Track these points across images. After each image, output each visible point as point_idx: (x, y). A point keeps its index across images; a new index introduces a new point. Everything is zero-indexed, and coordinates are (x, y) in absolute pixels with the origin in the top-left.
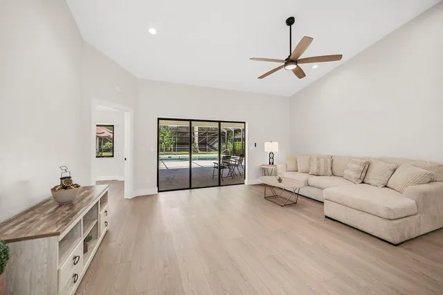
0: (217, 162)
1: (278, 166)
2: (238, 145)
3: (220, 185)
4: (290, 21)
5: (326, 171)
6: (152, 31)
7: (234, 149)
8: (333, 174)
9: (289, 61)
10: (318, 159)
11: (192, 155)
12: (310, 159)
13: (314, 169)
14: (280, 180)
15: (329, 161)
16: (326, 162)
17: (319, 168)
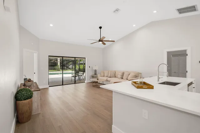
0: (74, 74)
1: (98, 75)
2: (82, 67)
3: (75, 83)
4: (100, 28)
5: (113, 76)
6: (51, 25)
7: (79, 69)
8: (115, 77)
9: (100, 41)
10: (111, 72)
11: (63, 72)
12: (108, 72)
13: (109, 75)
14: (98, 79)
15: (114, 72)
16: (113, 73)
17: (111, 75)
